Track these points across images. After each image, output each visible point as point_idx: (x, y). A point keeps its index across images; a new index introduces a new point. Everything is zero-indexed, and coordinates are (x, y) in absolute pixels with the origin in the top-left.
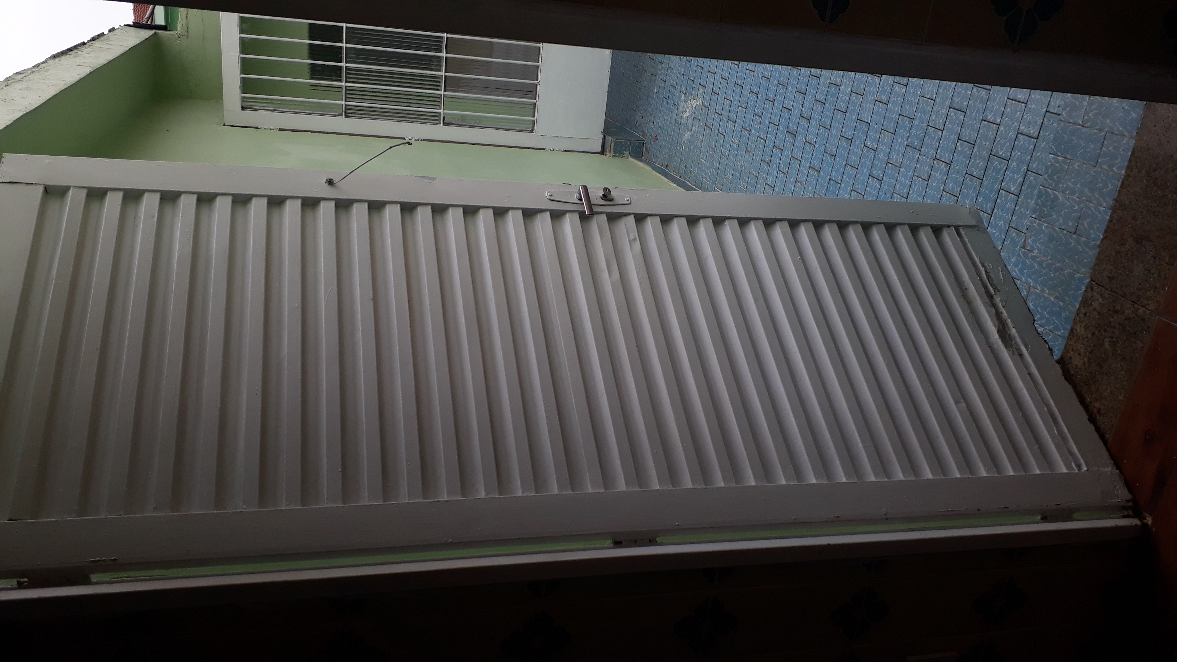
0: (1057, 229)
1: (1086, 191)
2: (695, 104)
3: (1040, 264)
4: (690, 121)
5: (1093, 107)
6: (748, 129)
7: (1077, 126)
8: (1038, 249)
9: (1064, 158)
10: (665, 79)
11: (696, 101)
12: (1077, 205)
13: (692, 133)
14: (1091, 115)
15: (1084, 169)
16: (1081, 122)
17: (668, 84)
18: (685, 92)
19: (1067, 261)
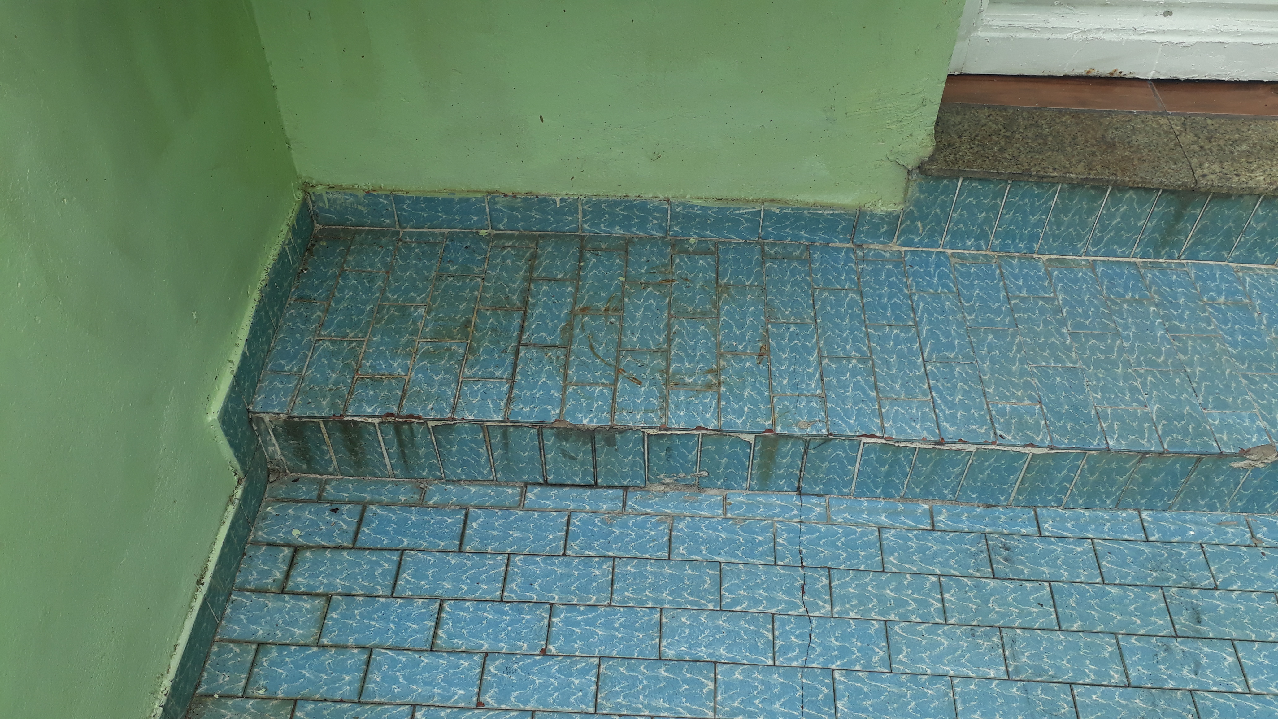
0: (1201, 398)
1: (1120, 371)
5: (1008, 394)
7: (1045, 410)
9: (1099, 419)
12: (1146, 379)
14: (1019, 394)
15: (1095, 383)
16: (1037, 407)
19: (1228, 371)
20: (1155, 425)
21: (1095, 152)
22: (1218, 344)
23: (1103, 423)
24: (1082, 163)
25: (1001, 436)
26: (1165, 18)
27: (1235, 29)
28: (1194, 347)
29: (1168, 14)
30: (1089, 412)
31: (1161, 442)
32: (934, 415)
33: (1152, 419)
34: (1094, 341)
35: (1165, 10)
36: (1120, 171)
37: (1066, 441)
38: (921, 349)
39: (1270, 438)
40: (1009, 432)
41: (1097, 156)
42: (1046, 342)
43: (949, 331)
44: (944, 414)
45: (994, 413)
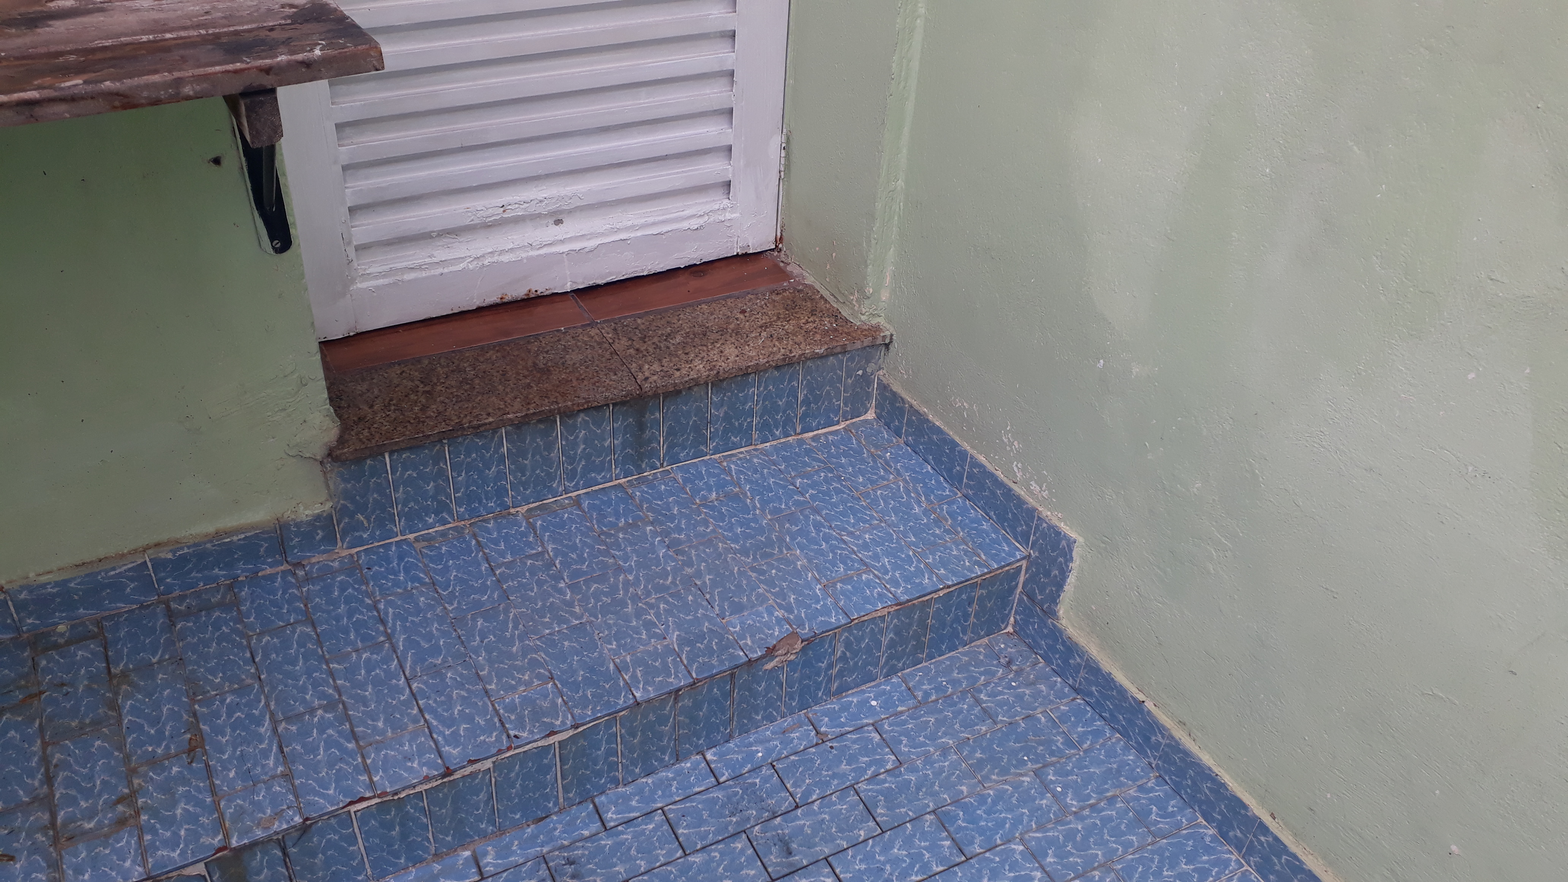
20: (678, 655)
21: (529, 384)
22: (720, 544)
23: (625, 676)
24: (518, 400)
25: (515, 736)
26: (557, 227)
27: (630, 223)
28: (698, 555)
29: (558, 222)
30: (608, 668)
31: (689, 672)
32: (432, 744)
33: (674, 649)
34: (595, 585)
35: (554, 219)
36: (560, 397)
37: (589, 713)
38: (401, 667)
39: (791, 626)
40: (523, 729)
41: (532, 387)
42: (544, 605)
43: (431, 632)
44: (444, 737)
45: (501, 711)
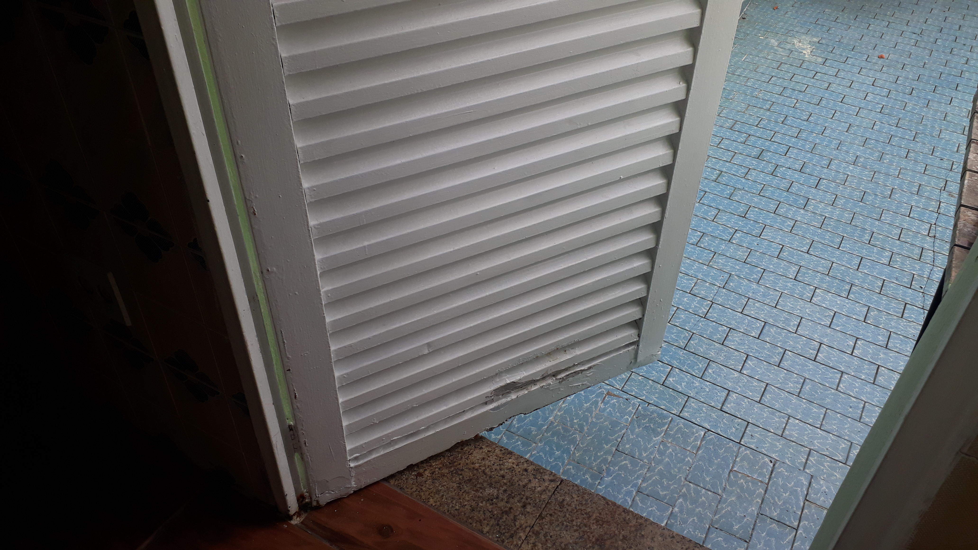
2: (806, 53)
3: (589, 410)
4: (788, 46)
6: (772, 108)
8: (604, 410)
9: (699, 447)
10: (838, 21)
11: (809, 54)
12: (647, 456)
13: (775, 48)
14: (742, 481)
15: (684, 467)
16: (735, 469)
17: (832, 25)
18: (820, 42)
22: (577, 455)
23: (699, 444)
